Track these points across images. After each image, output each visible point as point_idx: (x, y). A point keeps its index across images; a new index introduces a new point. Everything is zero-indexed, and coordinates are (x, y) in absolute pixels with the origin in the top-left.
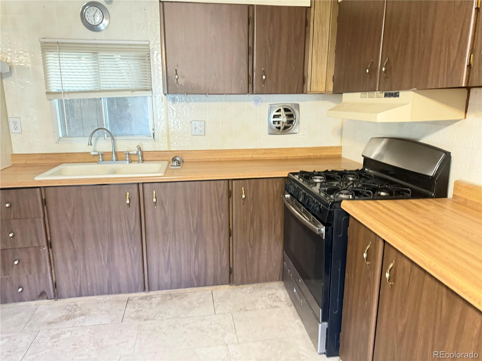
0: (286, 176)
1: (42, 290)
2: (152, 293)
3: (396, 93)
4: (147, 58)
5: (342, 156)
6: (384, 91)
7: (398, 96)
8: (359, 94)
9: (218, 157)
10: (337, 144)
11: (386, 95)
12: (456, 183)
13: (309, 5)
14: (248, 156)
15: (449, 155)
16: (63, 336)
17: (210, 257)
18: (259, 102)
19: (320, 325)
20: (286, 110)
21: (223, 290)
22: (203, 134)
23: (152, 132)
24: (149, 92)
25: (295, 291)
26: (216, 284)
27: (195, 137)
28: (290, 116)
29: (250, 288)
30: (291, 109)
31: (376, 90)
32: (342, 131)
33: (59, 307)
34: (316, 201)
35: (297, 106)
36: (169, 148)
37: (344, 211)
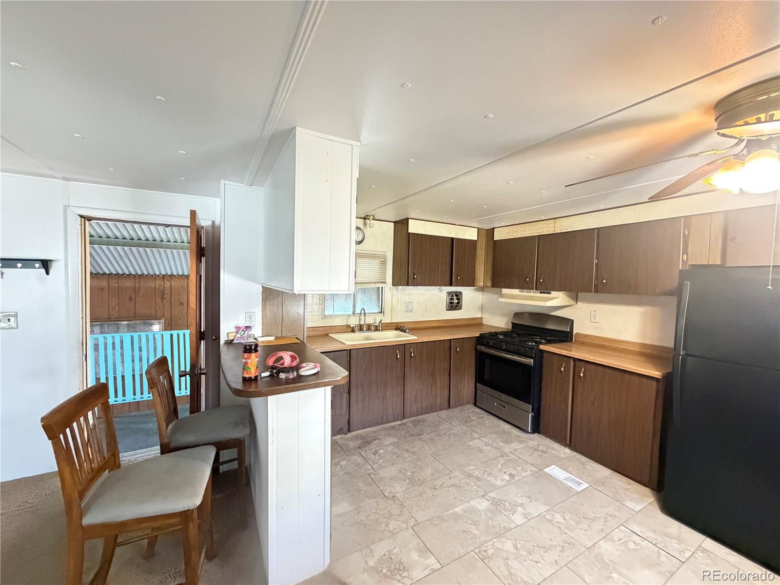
0: (478, 336)
1: (340, 427)
2: (404, 421)
3: (549, 292)
4: (384, 263)
5: (484, 323)
6: (539, 290)
7: (551, 293)
8: (518, 290)
9: (420, 326)
10: (479, 315)
11: (541, 293)
12: (577, 334)
13: (476, 239)
15: (573, 321)
16: (380, 452)
17: (438, 391)
18: (441, 291)
19: (530, 415)
20: (456, 295)
21: (444, 413)
22: (411, 311)
23: (383, 310)
24: (385, 284)
25: (495, 404)
26: (441, 410)
27: (407, 313)
28: (458, 299)
29: (457, 410)
30: (458, 295)
31: (533, 289)
32: (482, 308)
33: (352, 439)
34: (520, 347)
35: (461, 293)
36: (391, 320)
37: (541, 350)
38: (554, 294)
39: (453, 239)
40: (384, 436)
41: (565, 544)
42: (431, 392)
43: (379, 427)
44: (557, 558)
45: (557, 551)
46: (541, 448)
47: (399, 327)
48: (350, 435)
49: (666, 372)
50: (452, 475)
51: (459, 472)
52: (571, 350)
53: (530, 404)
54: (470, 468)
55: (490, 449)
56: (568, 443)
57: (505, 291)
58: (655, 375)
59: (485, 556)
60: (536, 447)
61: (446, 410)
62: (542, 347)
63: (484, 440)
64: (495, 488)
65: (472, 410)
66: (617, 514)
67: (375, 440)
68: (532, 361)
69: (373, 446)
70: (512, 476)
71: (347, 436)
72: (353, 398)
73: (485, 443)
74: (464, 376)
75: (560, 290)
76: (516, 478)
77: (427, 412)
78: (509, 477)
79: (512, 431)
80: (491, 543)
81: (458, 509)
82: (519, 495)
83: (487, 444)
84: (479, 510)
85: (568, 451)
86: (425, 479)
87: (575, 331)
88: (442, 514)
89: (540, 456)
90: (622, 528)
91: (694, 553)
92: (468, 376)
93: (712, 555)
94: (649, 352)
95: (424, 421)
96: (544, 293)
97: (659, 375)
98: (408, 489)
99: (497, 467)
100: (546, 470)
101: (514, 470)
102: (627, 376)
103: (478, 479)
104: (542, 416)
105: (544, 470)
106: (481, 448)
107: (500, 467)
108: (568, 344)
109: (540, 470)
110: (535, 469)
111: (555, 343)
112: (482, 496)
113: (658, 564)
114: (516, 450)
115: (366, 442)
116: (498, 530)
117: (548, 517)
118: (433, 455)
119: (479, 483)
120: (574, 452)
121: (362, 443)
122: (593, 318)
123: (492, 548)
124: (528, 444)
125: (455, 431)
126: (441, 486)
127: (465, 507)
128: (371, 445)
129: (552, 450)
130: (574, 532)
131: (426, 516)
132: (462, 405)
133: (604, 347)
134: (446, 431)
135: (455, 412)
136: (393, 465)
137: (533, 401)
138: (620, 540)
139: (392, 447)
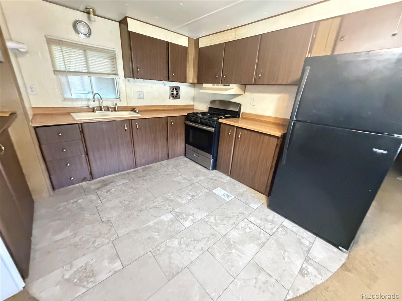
0: (186, 115)
1: (84, 177)
2: (137, 169)
3: (228, 85)
4: (115, 58)
5: (195, 108)
6: (223, 84)
7: (229, 86)
8: (212, 84)
9: (150, 109)
10: (192, 103)
11: (224, 85)
12: (243, 113)
13: (187, 46)
14: (162, 108)
15: (241, 104)
16: (112, 190)
17: (160, 150)
18: (165, 85)
19: (211, 161)
20: (176, 89)
21: (164, 162)
22: (143, 98)
23: (119, 96)
24: (117, 76)
25: (195, 155)
26: (162, 160)
27: (139, 99)
28: (177, 91)
29: (174, 160)
30: (177, 89)
31: (220, 83)
32: (194, 99)
33: (95, 183)
34: (208, 121)
35: (179, 87)
36: (127, 104)
37: (220, 122)
38: (231, 86)
39: (168, 43)
40: (119, 179)
41: (211, 236)
42: (155, 150)
43: (117, 174)
44: (203, 246)
45: (205, 241)
46: (215, 178)
47: (133, 109)
48: (94, 181)
49: (283, 133)
50: (155, 201)
51: (161, 198)
52: (239, 122)
53: (211, 154)
54: (169, 195)
55: (186, 181)
56: (229, 174)
57: (205, 85)
58: (277, 135)
59: (157, 254)
60: (212, 178)
61: (166, 160)
62: (220, 120)
63: (184, 176)
64: (181, 205)
65: (182, 159)
66: (245, 212)
67: (112, 182)
68: (214, 129)
69: (108, 187)
70: (193, 196)
71: (92, 182)
72: (91, 157)
73: (184, 178)
74: (178, 141)
75: (235, 83)
76: (195, 197)
77: (153, 162)
78: (191, 197)
79: (202, 169)
80: (165, 243)
81: (151, 223)
82: (193, 208)
83: (185, 179)
84: (165, 222)
85: (229, 178)
86: (137, 205)
87: (242, 111)
88: (139, 228)
89: (212, 183)
90: (245, 220)
91: (278, 229)
92: (180, 140)
93: (286, 229)
94: (278, 122)
95: (150, 167)
96: (226, 85)
97: (279, 135)
98: (122, 213)
99: (186, 192)
100: (214, 191)
101: (195, 193)
102: (263, 136)
103: (171, 201)
104: (218, 161)
105: (213, 191)
106: (180, 181)
107: (187, 192)
108: (237, 119)
109: (210, 191)
110: (207, 191)
111: (230, 118)
112: (170, 212)
113: (258, 239)
114: (200, 180)
115: (105, 184)
116: (172, 233)
117: (206, 220)
118: (148, 189)
119: (171, 204)
120: (231, 178)
121: (102, 185)
122: (252, 103)
123: (164, 247)
124: (208, 176)
125: (168, 173)
126: (145, 209)
127: (156, 220)
128: (107, 186)
129: (220, 179)
130: (218, 227)
131: (126, 231)
132: (177, 157)
133: (255, 120)
134: (162, 173)
135: (172, 161)
136: (117, 198)
137: (214, 152)
138: (242, 227)
139: (122, 186)
